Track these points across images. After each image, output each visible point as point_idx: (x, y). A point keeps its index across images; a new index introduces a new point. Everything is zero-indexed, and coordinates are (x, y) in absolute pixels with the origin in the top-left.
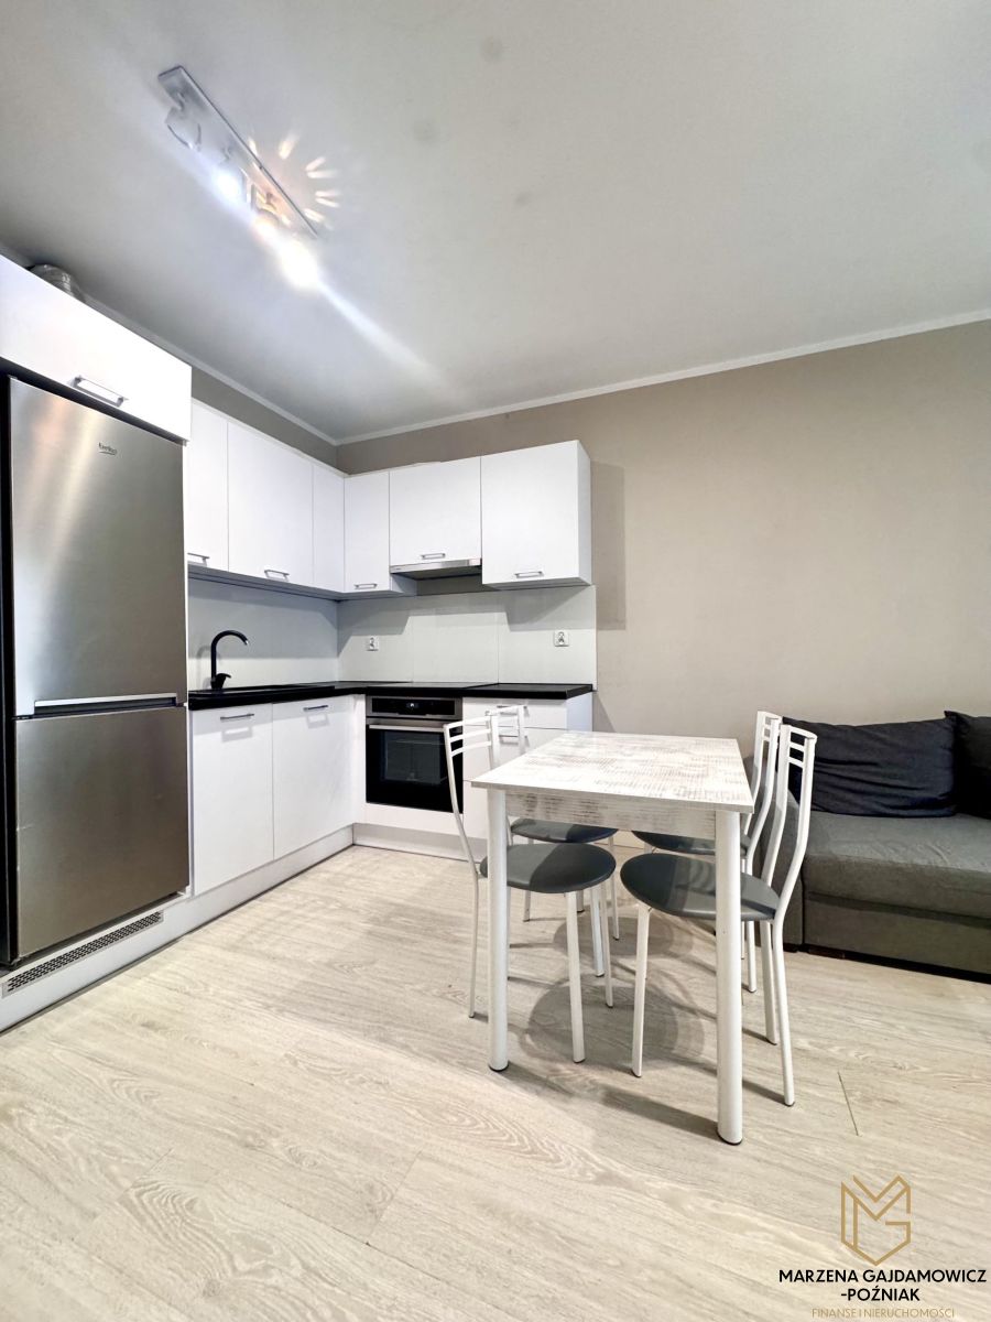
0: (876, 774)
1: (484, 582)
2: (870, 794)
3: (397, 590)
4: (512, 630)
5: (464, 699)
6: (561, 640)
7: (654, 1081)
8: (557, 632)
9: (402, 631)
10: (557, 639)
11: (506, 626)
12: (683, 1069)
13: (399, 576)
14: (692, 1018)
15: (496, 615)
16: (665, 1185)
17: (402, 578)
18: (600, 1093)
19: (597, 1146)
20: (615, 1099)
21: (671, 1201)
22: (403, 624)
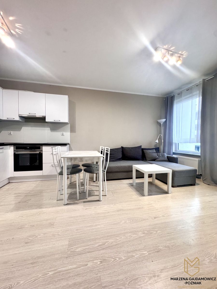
0: (114, 155)
1: (46, 121)
2: (113, 158)
3: (21, 120)
4: (51, 132)
5: (43, 146)
6: (63, 134)
7: (90, 199)
8: (62, 133)
9: (21, 130)
10: (62, 134)
11: (50, 131)
12: (93, 196)
13: (21, 117)
14: (93, 191)
15: (47, 128)
16: (94, 207)
17: (22, 118)
18: (82, 202)
19: (84, 207)
20: (84, 202)
21: (95, 208)
22: (21, 129)
